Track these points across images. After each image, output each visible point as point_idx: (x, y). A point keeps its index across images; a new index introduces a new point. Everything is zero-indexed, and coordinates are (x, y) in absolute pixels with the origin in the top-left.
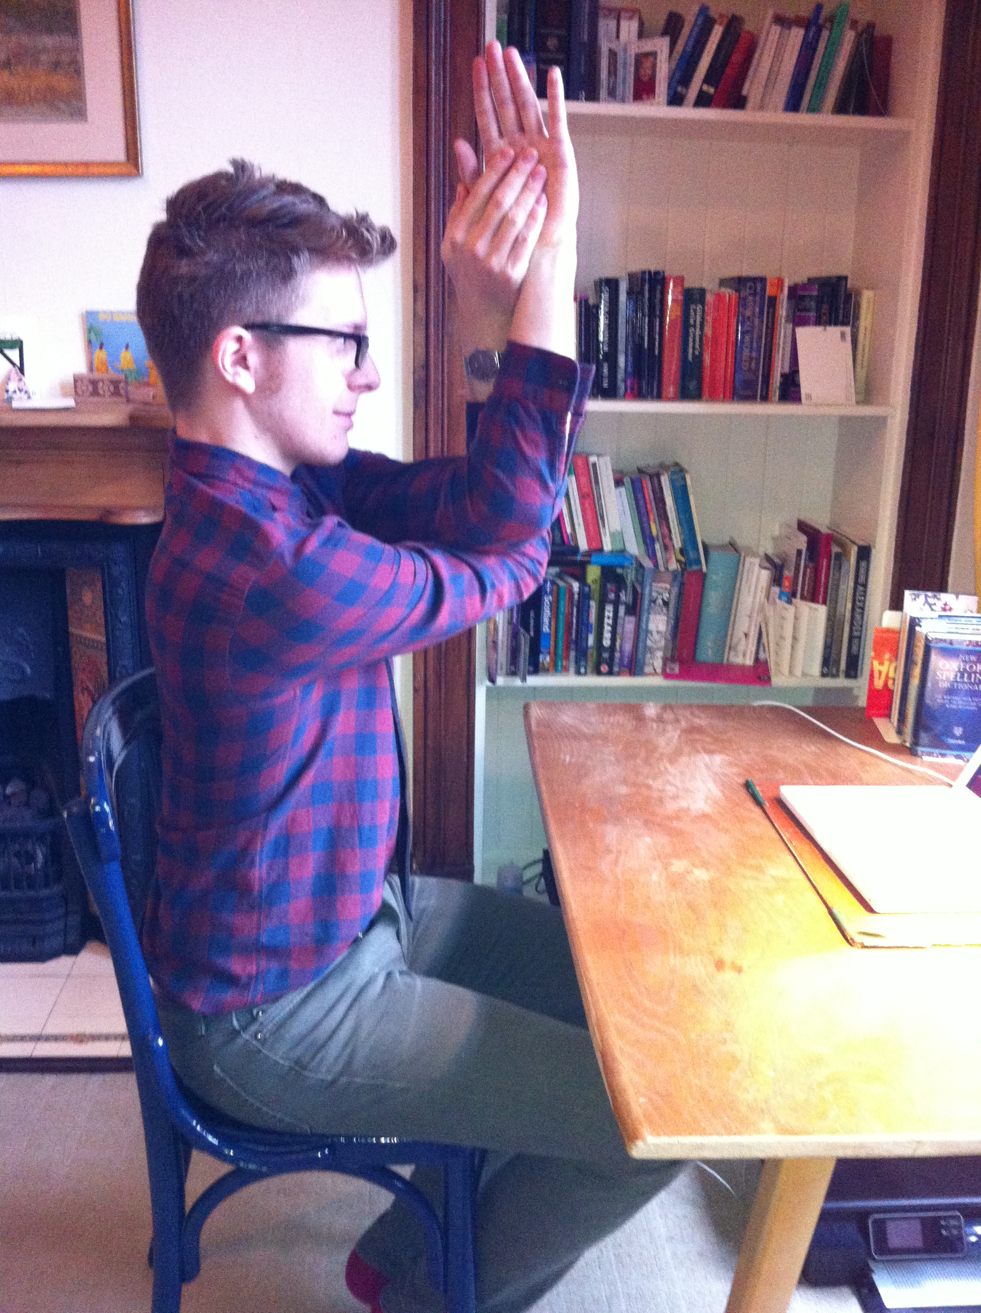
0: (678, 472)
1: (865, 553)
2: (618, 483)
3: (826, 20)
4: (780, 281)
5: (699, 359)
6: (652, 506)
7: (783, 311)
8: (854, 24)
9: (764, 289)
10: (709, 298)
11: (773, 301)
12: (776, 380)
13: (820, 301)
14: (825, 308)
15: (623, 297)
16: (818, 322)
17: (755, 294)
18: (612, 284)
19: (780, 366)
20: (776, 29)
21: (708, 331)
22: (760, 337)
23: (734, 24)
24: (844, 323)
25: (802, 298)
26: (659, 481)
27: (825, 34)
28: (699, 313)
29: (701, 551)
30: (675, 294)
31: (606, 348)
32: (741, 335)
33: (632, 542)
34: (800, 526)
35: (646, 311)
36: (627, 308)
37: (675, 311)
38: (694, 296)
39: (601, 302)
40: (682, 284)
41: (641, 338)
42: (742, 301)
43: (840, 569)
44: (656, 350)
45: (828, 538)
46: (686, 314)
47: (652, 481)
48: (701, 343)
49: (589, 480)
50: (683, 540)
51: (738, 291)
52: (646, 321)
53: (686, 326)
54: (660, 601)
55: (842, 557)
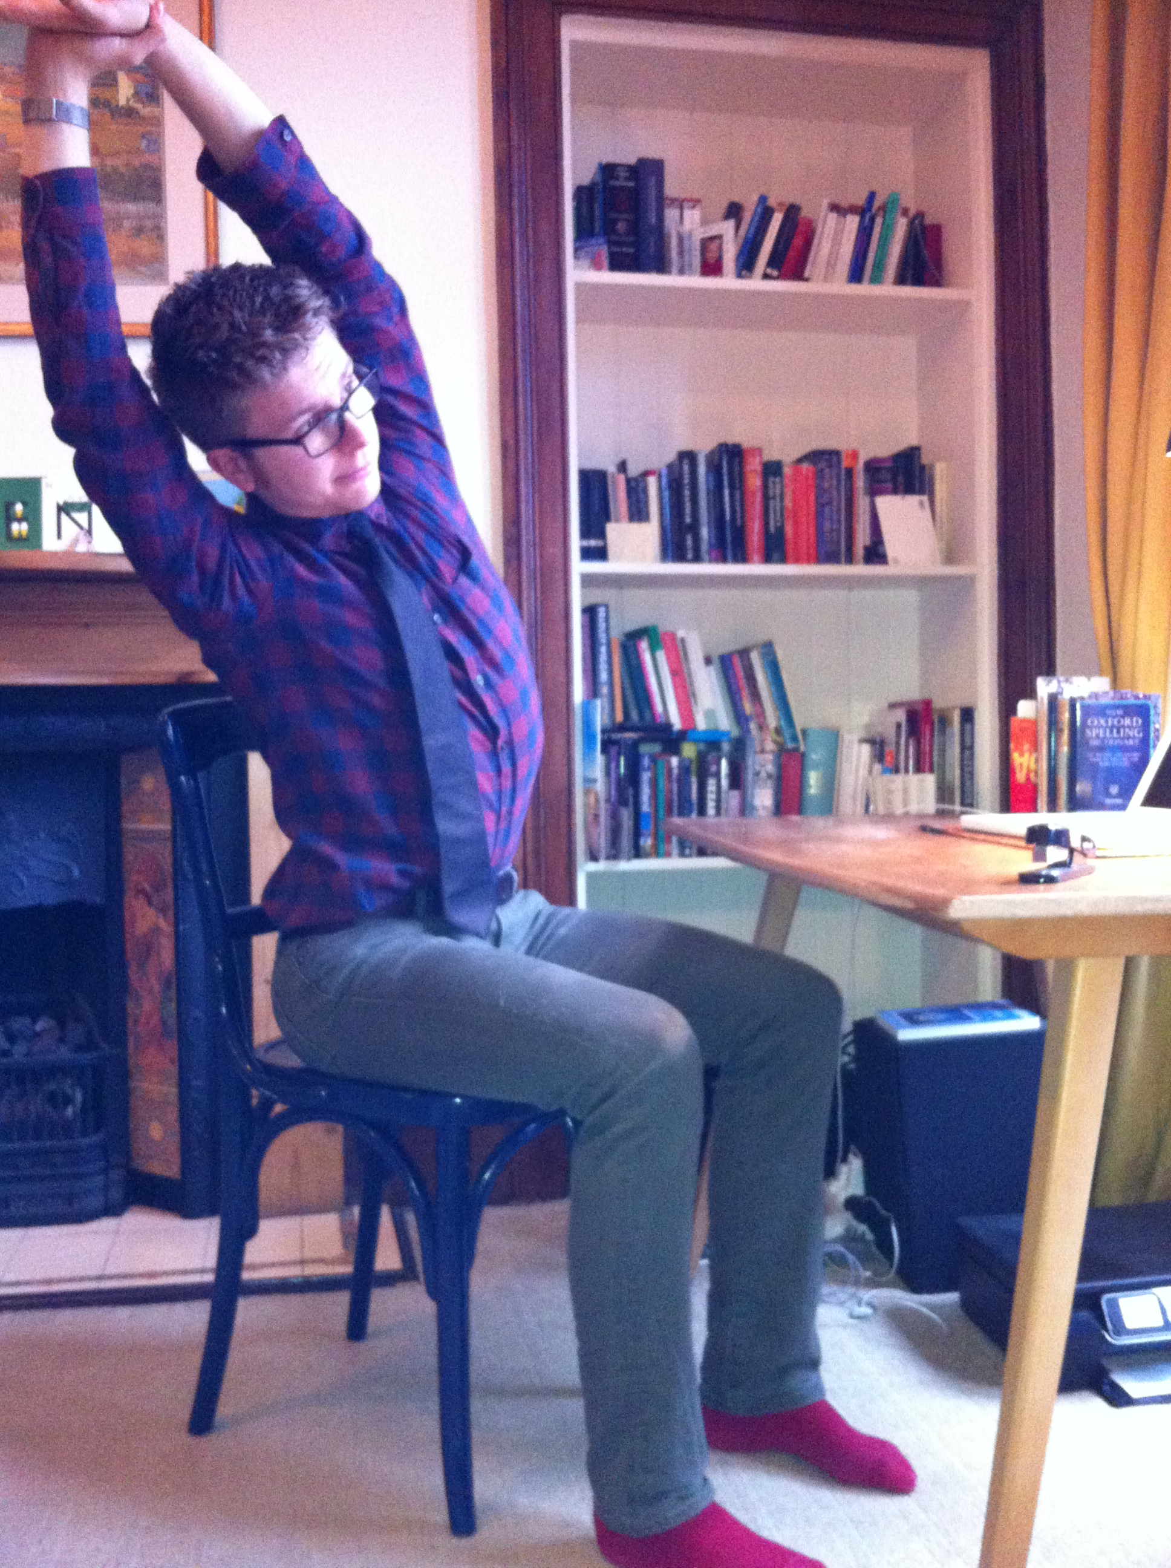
0: (768, 649)
1: (968, 715)
2: (708, 661)
3: (879, 208)
4: (855, 455)
5: (780, 530)
6: (743, 683)
7: (860, 482)
8: (905, 212)
9: (839, 462)
10: (787, 470)
11: (850, 472)
12: (859, 551)
13: (894, 473)
14: (900, 479)
15: (702, 470)
16: (895, 491)
17: (830, 466)
18: (688, 456)
19: (862, 538)
20: (833, 217)
21: (788, 503)
22: (839, 510)
23: (792, 212)
24: (921, 492)
25: (878, 470)
26: (749, 659)
27: (879, 221)
28: (778, 487)
29: (798, 728)
30: (754, 465)
31: (688, 520)
32: (820, 507)
33: (725, 723)
34: (893, 706)
35: (726, 483)
36: (707, 480)
37: (754, 482)
38: (772, 469)
39: (681, 474)
40: (761, 456)
41: (722, 510)
42: (820, 474)
43: (943, 731)
44: (739, 522)
45: (928, 704)
46: (765, 486)
47: (741, 657)
48: (782, 515)
49: (678, 657)
50: (779, 719)
51: (815, 464)
52: (726, 492)
53: (766, 498)
54: (763, 774)
55: (945, 721)
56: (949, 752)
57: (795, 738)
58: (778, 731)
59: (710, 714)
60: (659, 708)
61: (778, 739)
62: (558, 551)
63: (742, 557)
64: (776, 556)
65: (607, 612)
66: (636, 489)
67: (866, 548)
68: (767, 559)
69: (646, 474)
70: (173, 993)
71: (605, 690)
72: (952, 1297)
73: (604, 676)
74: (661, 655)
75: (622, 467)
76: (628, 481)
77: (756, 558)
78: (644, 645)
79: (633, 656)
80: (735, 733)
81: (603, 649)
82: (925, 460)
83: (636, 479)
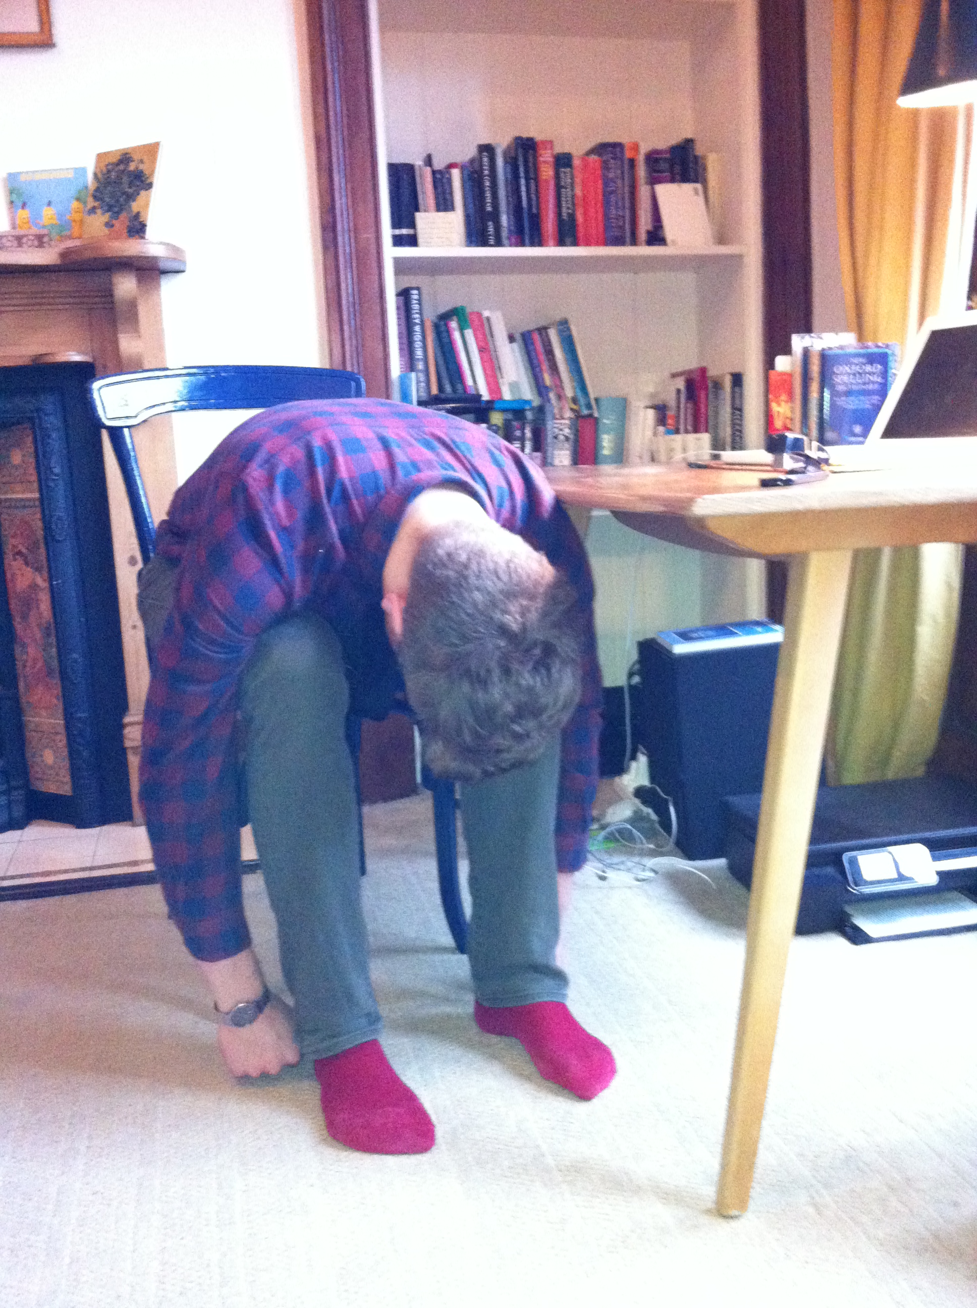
0: (564, 326)
1: (737, 380)
2: (511, 339)
4: (636, 147)
5: (572, 217)
6: (543, 357)
7: (642, 171)
9: (623, 153)
10: (576, 162)
11: (632, 163)
12: (642, 235)
13: (672, 163)
14: (677, 169)
15: (500, 162)
16: (672, 180)
17: (615, 157)
18: (487, 149)
19: (645, 224)
21: (578, 191)
22: (623, 197)
24: (696, 181)
25: (657, 161)
26: (547, 335)
28: (569, 177)
29: (592, 396)
30: (546, 157)
31: (489, 209)
32: (607, 195)
33: (528, 393)
34: (674, 376)
35: (522, 174)
36: (505, 173)
37: (547, 172)
38: (563, 161)
39: (481, 165)
40: (552, 148)
41: (519, 198)
42: (605, 166)
43: (716, 396)
44: (534, 211)
45: (703, 371)
46: (557, 177)
47: (540, 334)
48: (574, 204)
49: (484, 335)
50: (574, 388)
51: (600, 155)
52: (523, 181)
53: (558, 187)
54: (562, 437)
55: (718, 385)
56: (722, 412)
57: (589, 406)
58: (575, 400)
59: (514, 386)
60: (469, 382)
61: (575, 407)
62: (371, 236)
63: (537, 240)
64: (568, 240)
65: (420, 294)
66: (441, 180)
67: (649, 232)
68: (561, 242)
69: (452, 166)
70: (53, 640)
71: (420, 366)
72: (721, 862)
73: (419, 353)
74: (469, 333)
75: (429, 161)
76: (434, 172)
77: (551, 242)
78: (454, 324)
79: (445, 334)
80: (536, 402)
81: (417, 328)
82: (699, 150)
83: (440, 172)
